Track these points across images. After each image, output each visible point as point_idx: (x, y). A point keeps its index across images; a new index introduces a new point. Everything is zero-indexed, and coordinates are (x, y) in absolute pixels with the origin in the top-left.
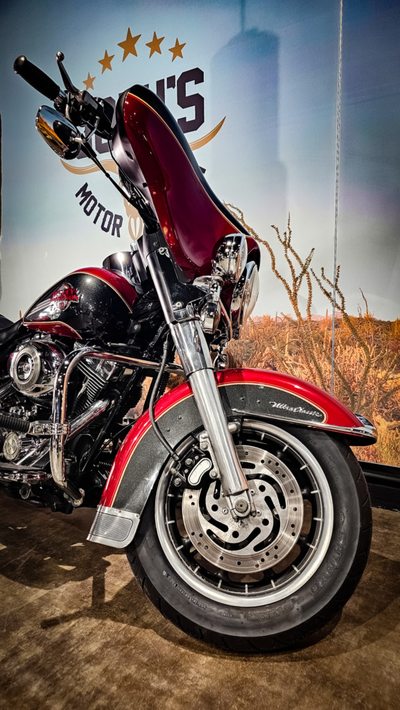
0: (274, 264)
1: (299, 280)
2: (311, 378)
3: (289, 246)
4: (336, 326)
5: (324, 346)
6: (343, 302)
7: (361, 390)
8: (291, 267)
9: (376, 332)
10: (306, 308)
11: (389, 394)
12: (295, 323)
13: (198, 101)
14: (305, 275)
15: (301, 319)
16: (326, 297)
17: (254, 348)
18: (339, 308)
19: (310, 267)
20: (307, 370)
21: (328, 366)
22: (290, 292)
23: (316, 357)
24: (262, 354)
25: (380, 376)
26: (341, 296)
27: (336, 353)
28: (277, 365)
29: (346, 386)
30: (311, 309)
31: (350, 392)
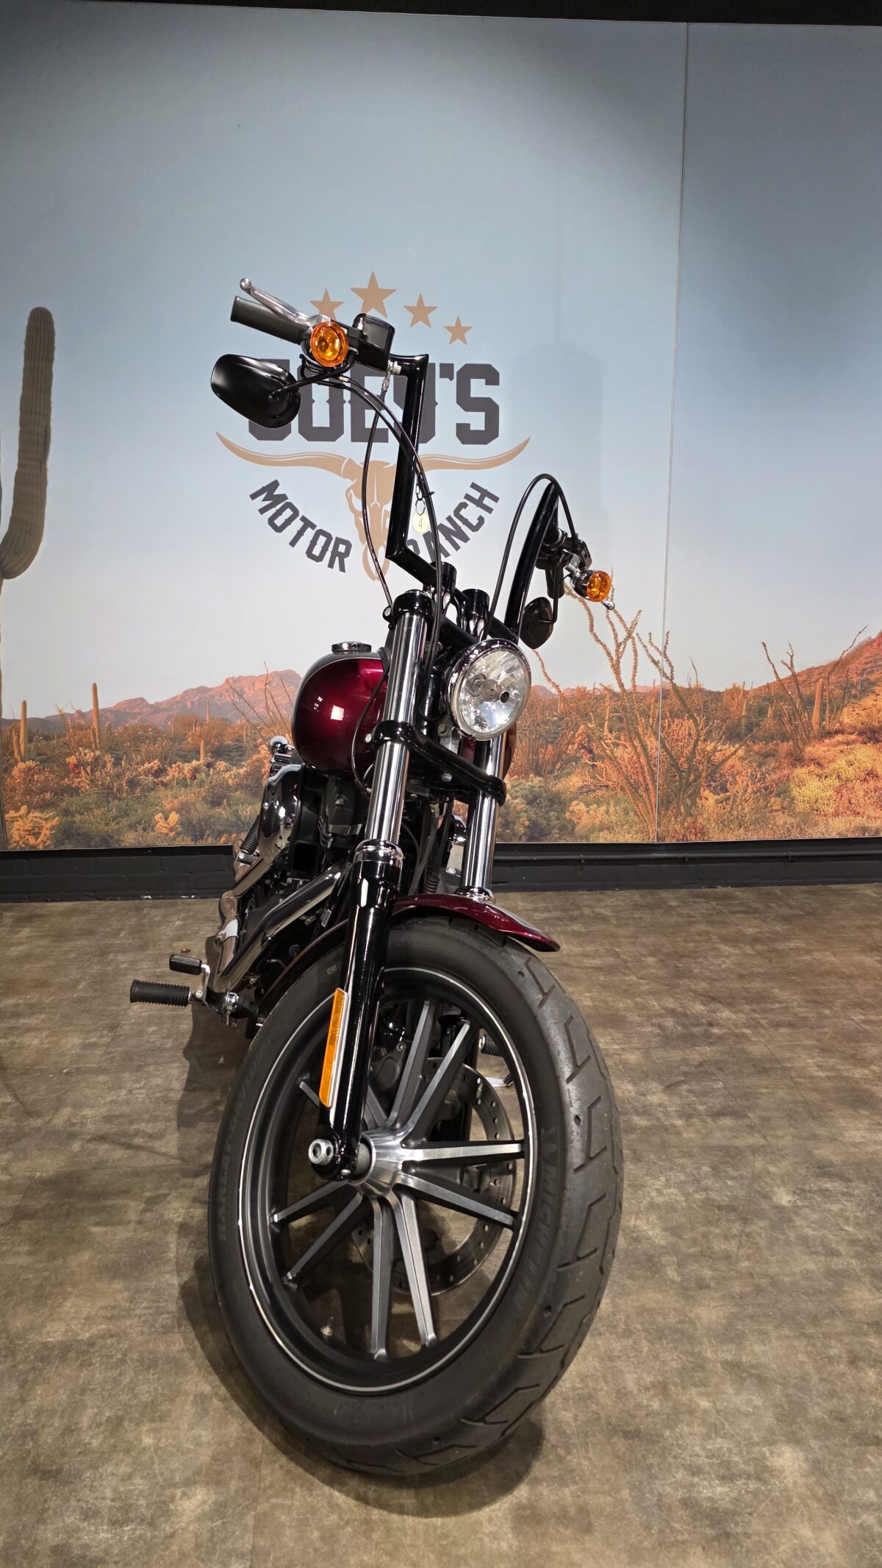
0: (592, 626)
1: (623, 646)
2: (635, 758)
4: (664, 698)
5: (651, 720)
6: (672, 671)
7: (689, 766)
8: (614, 630)
9: (705, 702)
10: (631, 677)
11: (717, 767)
12: (615, 696)
13: (489, 408)
14: (630, 640)
15: (624, 691)
16: (654, 666)
17: (564, 726)
18: (667, 678)
19: (636, 631)
20: (630, 749)
21: (654, 742)
22: (612, 659)
23: (641, 733)
24: (574, 734)
25: (708, 748)
26: (670, 665)
27: (663, 728)
28: (594, 745)
29: (674, 763)
30: (637, 680)
31: (678, 769)
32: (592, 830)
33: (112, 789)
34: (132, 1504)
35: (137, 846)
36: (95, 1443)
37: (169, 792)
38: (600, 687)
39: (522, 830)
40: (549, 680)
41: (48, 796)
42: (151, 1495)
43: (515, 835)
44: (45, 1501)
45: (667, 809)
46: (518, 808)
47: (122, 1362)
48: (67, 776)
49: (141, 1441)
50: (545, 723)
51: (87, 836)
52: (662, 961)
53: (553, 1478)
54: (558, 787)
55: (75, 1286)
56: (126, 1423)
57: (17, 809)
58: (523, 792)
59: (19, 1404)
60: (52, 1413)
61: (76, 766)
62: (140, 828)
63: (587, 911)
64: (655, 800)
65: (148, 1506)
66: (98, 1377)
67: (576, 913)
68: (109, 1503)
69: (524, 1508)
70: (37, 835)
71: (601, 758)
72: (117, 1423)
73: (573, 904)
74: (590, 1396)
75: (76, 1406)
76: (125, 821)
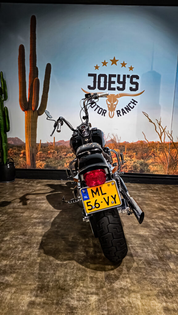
0: (156, 129)
1: (162, 133)
2: (164, 157)
3: (160, 125)
4: (171, 144)
5: (167, 149)
6: (173, 139)
7: (175, 159)
8: (160, 130)
12: (160, 143)
13: (137, 84)
14: (164, 132)
15: (162, 143)
16: (169, 138)
17: (149, 149)
18: (171, 140)
19: (165, 130)
20: (163, 155)
21: (168, 154)
22: (160, 136)
23: (165, 152)
24: (151, 151)
26: (172, 138)
27: (170, 151)
28: (155, 154)
29: (172, 158)
30: (165, 140)
31: (173, 159)
32: (154, 171)
33: (56, 158)
34: (80, 297)
35: (61, 169)
36: (71, 284)
37: (67, 159)
38: (156, 141)
39: (139, 171)
40: (146, 140)
41: (44, 158)
42: (84, 295)
43: (137, 171)
44: (63, 294)
45: (170, 168)
46: (138, 166)
47: (73, 268)
48: (48, 155)
49: (80, 285)
50: (145, 149)
51: (51, 167)
52: (171, 199)
53: (170, 302)
54: (147, 162)
55: (61, 252)
56: (76, 281)
57: (38, 161)
58: (140, 163)
59: (54, 275)
60: (61, 277)
61: (50, 153)
62: (61, 166)
63: (153, 188)
64: (167, 166)
65: (84, 298)
66: (69, 271)
67: (150, 188)
68: (76, 296)
69: (165, 307)
70: (41, 166)
71: (156, 156)
72: (74, 281)
73: (149, 186)
74: (175, 286)
75: (66, 276)
76: (58, 164)
